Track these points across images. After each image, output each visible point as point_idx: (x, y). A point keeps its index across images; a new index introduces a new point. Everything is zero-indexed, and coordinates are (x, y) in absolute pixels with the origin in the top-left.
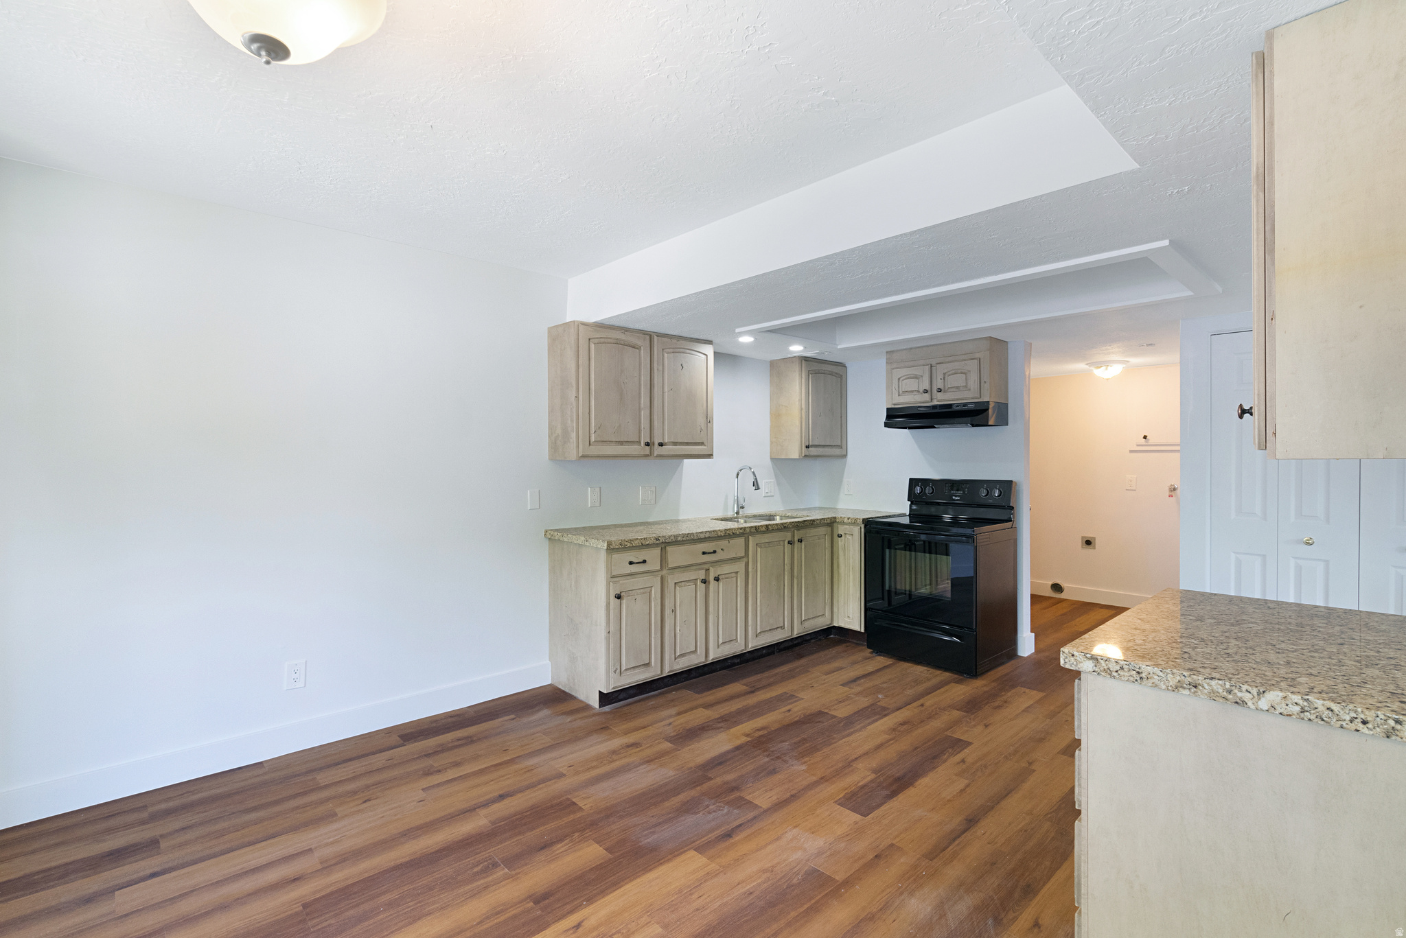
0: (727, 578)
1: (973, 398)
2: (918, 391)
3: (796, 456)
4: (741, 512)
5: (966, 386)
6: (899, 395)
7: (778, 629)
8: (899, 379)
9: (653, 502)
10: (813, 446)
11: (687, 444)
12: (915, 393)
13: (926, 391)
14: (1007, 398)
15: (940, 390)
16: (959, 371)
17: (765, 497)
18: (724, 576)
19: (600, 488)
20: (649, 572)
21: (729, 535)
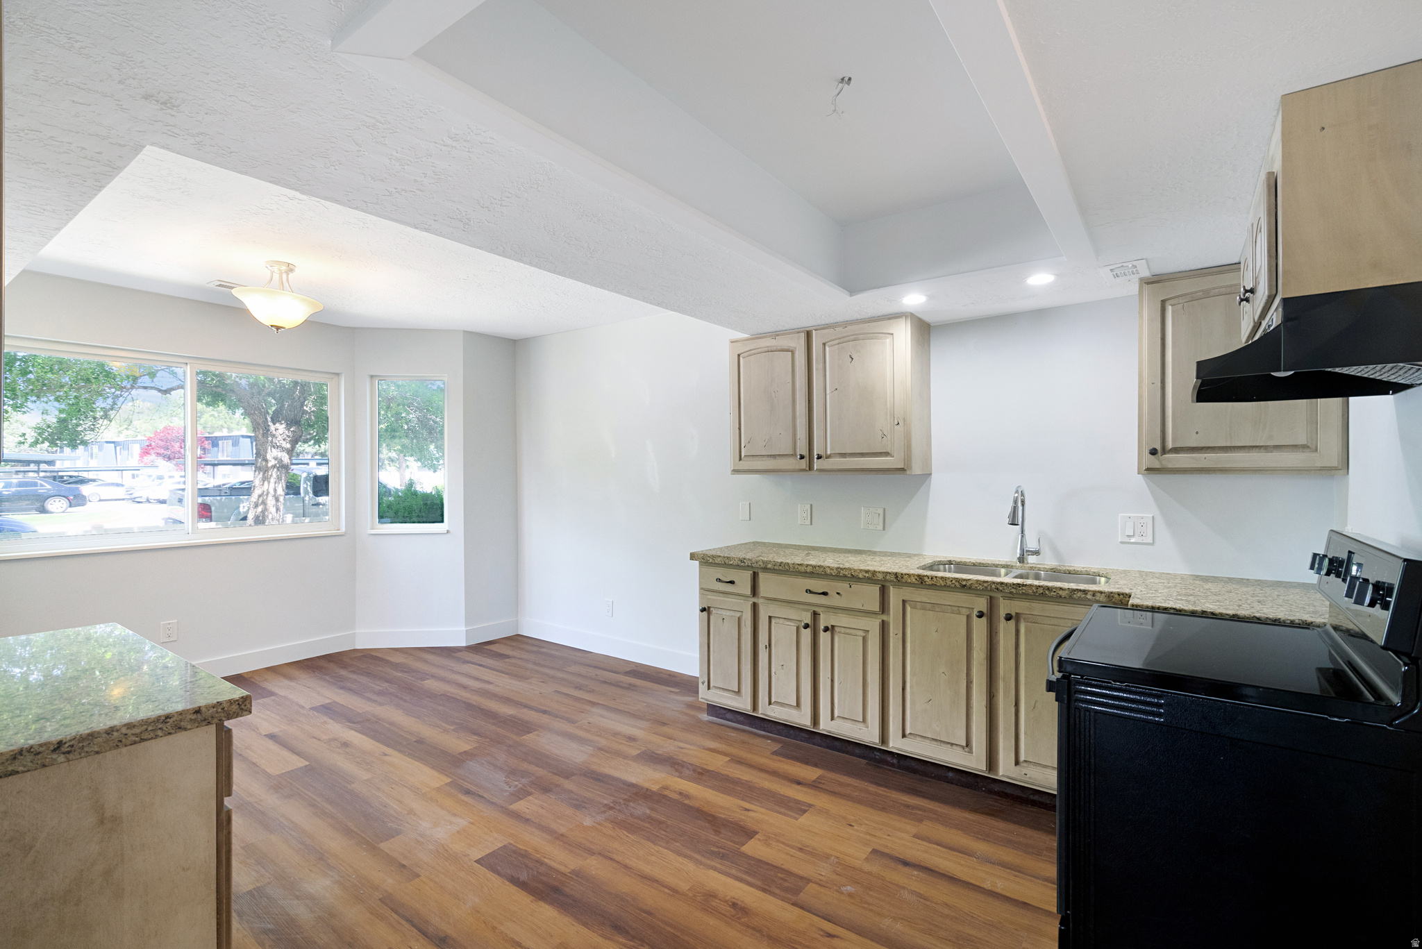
0: (848, 634)
9: (880, 527)
11: (862, 455)
17: (1122, 543)
18: (843, 630)
19: (811, 505)
20: (738, 595)
21: (845, 576)
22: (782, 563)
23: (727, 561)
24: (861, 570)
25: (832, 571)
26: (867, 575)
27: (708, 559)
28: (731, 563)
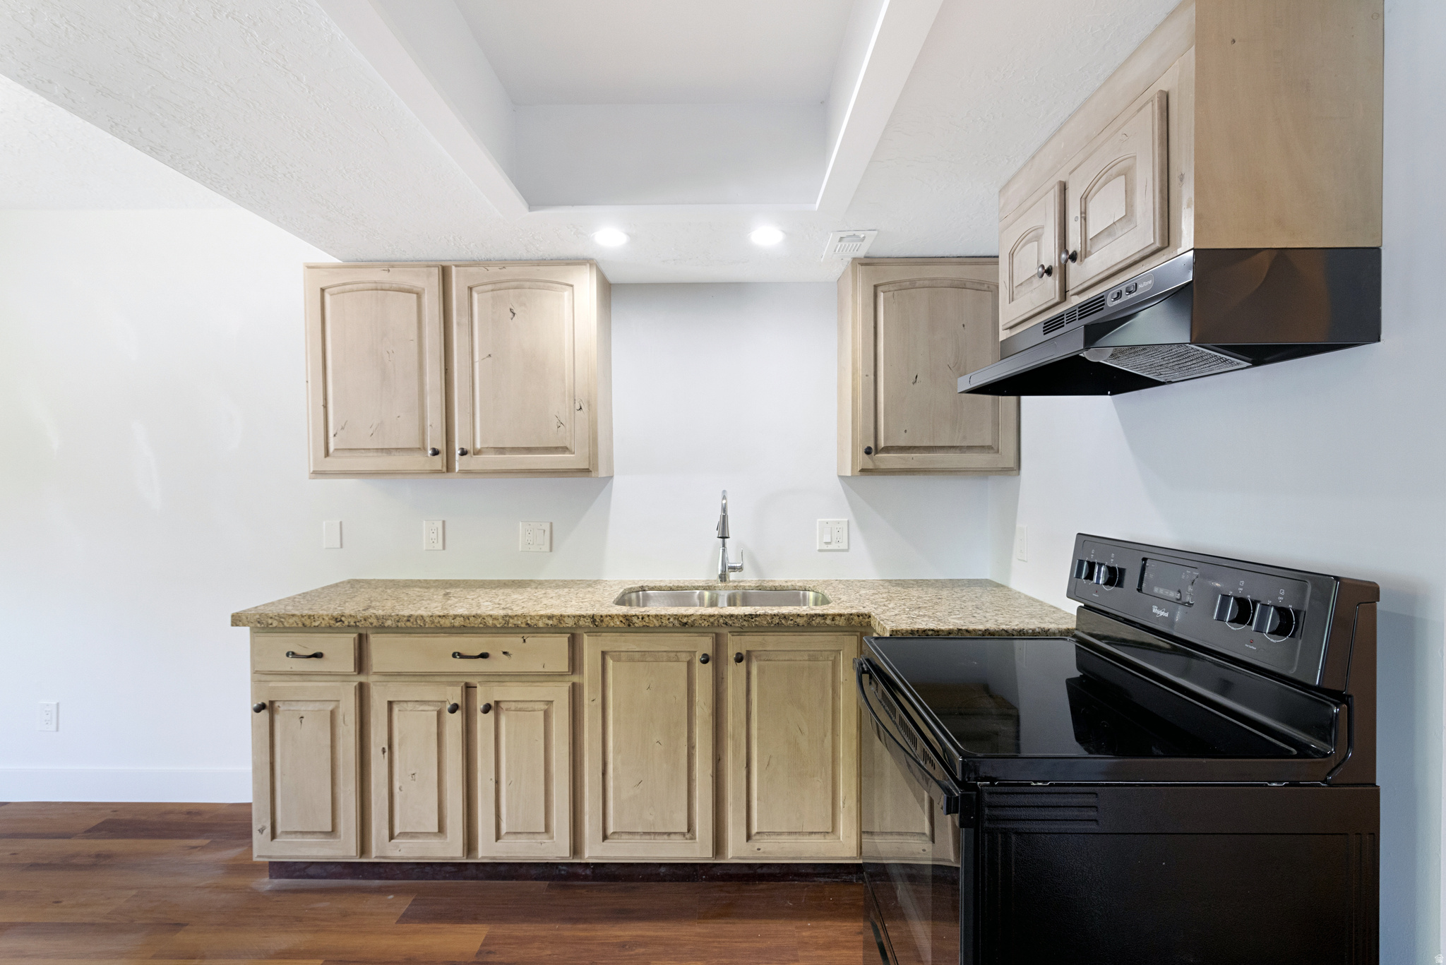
0: (520, 710)
2: (1038, 276)
3: (849, 474)
5: (1127, 218)
8: (1011, 254)
9: (546, 548)
11: (529, 450)
12: (1034, 284)
17: (820, 551)
18: (513, 705)
19: (444, 522)
20: (330, 674)
21: (517, 626)
22: (410, 616)
23: (307, 622)
24: (541, 616)
25: (495, 622)
26: (550, 622)
27: (270, 621)
28: (316, 624)
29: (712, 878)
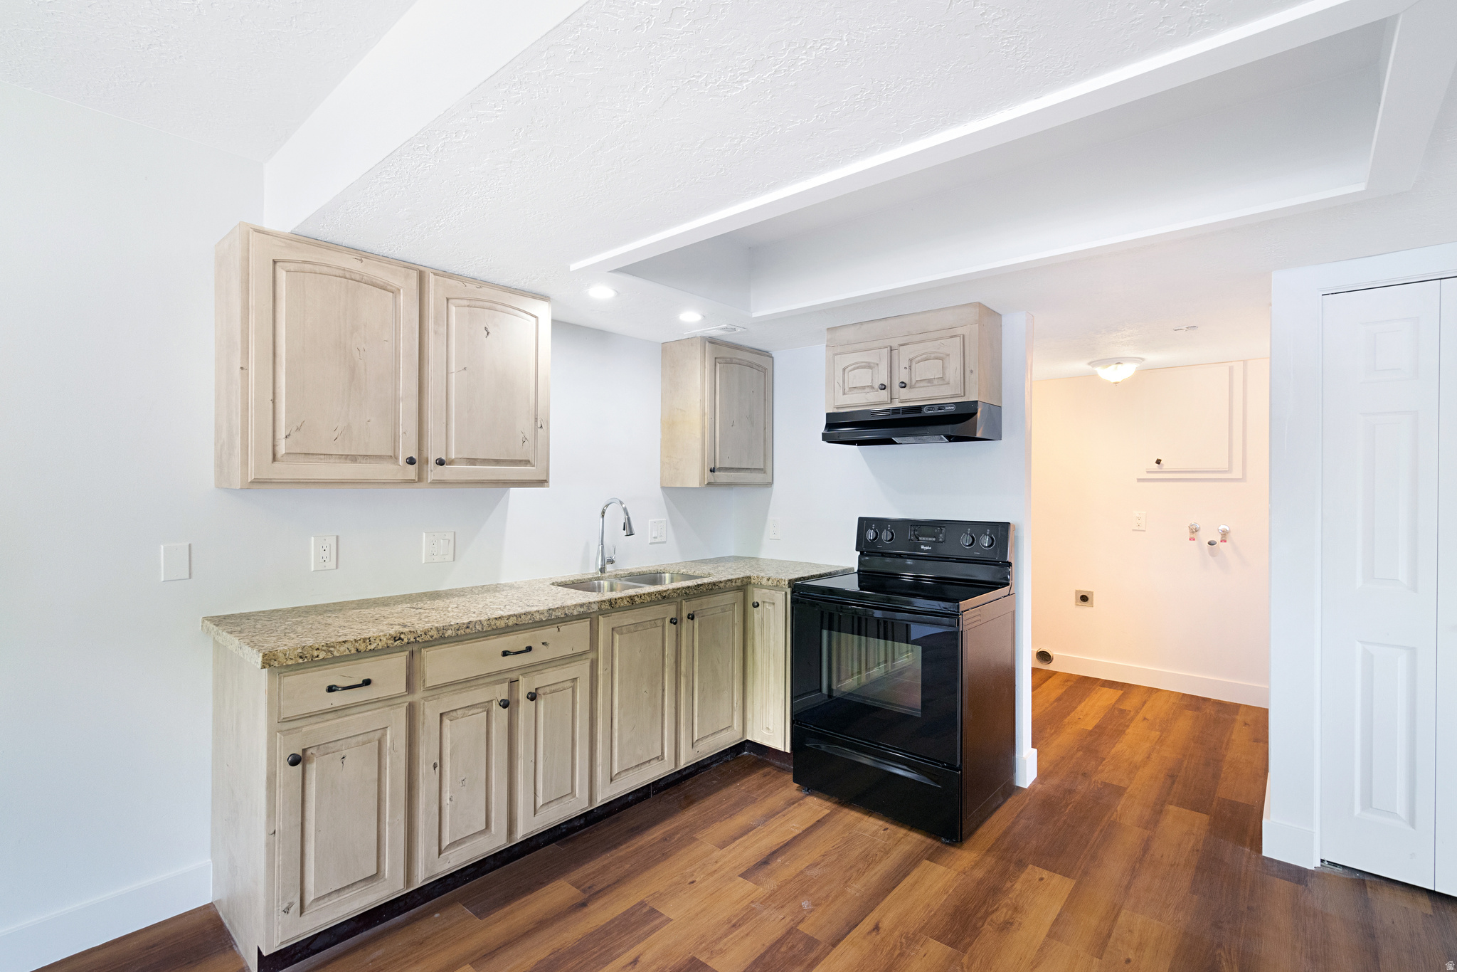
0: (554, 691)
1: (952, 397)
2: (872, 387)
3: (697, 485)
4: (609, 568)
5: (942, 378)
6: (844, 394)
7: (652, 762)
8: (844, 370)
9: (450, 557)
10: (721, 469)
11: (497, 462)
12: (867, 390)
13: (883, 387)
14: (1000, 399)
15: (903, 385)
16: (933, 355)
17: (651, 544)
18: (548, 690)
19: (337, 537)
20: (378, 701)
21: (558, 618)
22: (469, 623)
23: (362, 647)
25: (542, 616)
28: (372, 647)
29: (660, 790)
